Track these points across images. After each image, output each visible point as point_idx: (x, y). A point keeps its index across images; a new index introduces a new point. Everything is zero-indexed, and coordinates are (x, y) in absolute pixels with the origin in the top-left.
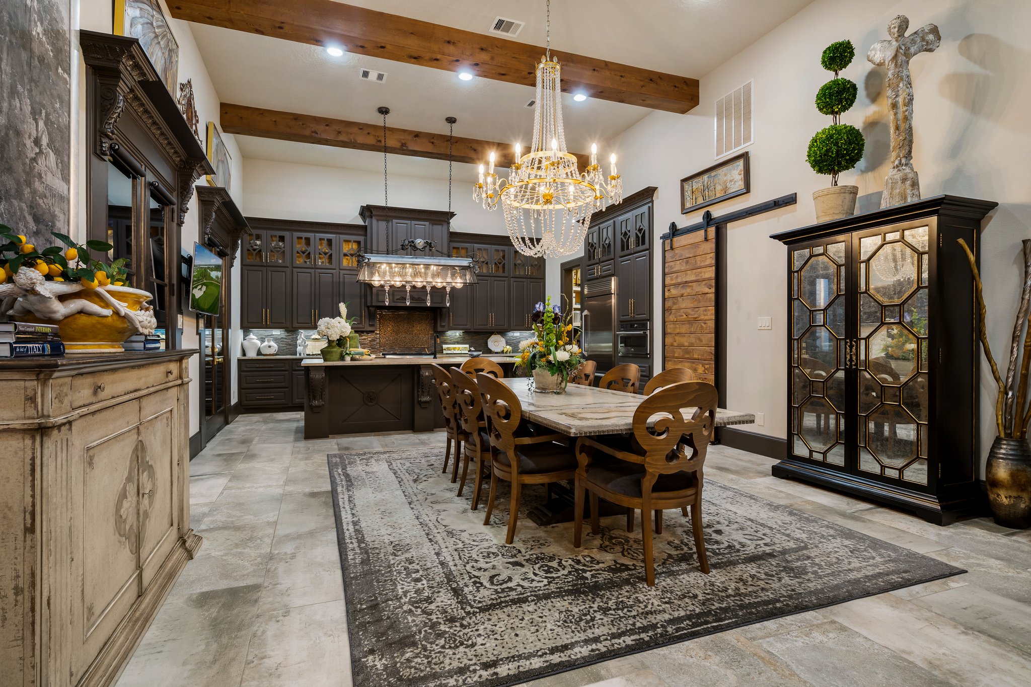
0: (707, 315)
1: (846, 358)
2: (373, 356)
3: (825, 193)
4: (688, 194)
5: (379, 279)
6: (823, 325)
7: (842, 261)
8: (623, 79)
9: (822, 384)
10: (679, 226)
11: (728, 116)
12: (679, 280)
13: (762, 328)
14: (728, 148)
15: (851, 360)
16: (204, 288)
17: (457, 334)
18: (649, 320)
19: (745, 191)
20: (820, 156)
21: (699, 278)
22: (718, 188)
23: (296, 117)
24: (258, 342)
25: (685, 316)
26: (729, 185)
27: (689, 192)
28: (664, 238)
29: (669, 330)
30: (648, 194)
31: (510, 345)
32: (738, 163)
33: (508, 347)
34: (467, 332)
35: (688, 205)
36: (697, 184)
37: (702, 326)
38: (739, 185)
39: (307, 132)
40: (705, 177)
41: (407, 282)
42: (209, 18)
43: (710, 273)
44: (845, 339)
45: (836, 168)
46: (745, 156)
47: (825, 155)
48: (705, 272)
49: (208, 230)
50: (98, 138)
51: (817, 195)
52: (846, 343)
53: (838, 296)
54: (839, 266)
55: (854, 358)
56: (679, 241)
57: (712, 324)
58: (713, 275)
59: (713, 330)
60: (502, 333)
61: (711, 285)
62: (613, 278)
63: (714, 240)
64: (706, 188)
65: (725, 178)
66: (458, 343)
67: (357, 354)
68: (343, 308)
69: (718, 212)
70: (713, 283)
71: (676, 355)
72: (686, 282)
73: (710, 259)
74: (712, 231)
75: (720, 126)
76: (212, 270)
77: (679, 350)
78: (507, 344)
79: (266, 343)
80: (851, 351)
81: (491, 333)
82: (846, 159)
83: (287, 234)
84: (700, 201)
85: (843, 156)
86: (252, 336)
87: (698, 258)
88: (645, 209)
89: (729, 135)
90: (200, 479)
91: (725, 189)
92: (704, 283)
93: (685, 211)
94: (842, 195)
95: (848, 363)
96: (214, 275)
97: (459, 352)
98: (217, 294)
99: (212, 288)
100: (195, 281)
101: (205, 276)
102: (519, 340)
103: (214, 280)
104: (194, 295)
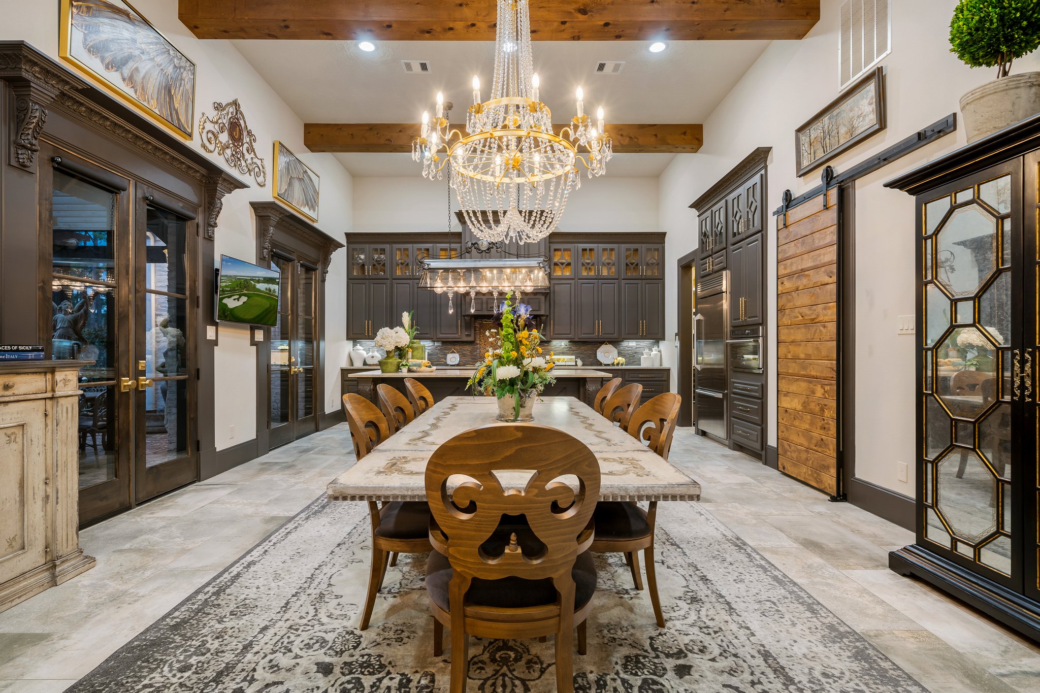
0: (826, 315)
1: (1013, 382)
2: (434, 368)
3: (977, 95)
4: (805, 148)
5: (442, 285)
6: (973, 325)
7: (1005, 209)
8: (695, 6)
9: (971, 426)
10: (796, 193)
11: (856, 23)
12: (794, 269)
13: (904, 332)
14: (857, 69)
15: (1022, 387)
16: (244, 299)
17: (563, 344)
18: (761, 324)
19: (877, 127)
20: (970, 34)
21: (818, 263)
22: (843, 130)
23: (371, 128)
24: (364, 353)
25: (801, 318)
26: (856, 123)
27: (806, 145)
28: (777, 213)
29: (782, 338)
30: (760, 157)
31: (623, 356)
32: (868, 88)
33: (620, 358)
34: (572, 342)
35: (805, 163)
36: (815, 132)
37: (821, 331)
38: (870, 120)
39: (382, 141)
40: (826, 119)
41: (471, 287)
42: (225, 31)
43: (831, 255)
44: (1012, 349)
45: (1004, 49)
46: (878, 76)
47: (977, 29)
48: (824, 255)
49: (267, 245)
50: (13, 150)
51: (964, 102)
52: (1014, 356)
53: (999, 272)
54: (1001, 218)
55: (1028, 383)
56: (795, 214)
57: (832, 328)
58: (835, 258)
59: (834, 337)
60: (615, 343)
61: (832, 272)
62: (724, 272)
63: (836, 207)
64: (827, 134)
65: (851, 115)
66: (563, 354)
67: (415, 365)
68: (406, 318)
69: (841, 166)
70: (834, 268)
71: (790, 371)
72: (803, 270)
73: (831, 236)
74: (833, 193)
75: (845, 42)
76: (259, 282)
77: (794, 364)
78: (620, 354)
79: (370, 354)
80: (1022, 371)
81: (602, 343)
82: (1021, 28)
83: (387, 247)
84: (820, 154)
85: (1016, 22)
86: (358, 347)
87: (817, 235)
88: (757, 179)
89: (857, 51)
90: (207, 489)
91: (852, 129)
92: (823, 269)
93: (803, 173)
94: (1012, 91)
95: (1018, 392)
96: (261, 286)
97: (564, 364)
98: (268, 306)
99: (259, 299)
100: (227, 291)
101: (245, 287)
102: (635, 351)
103: (262, 292)
104: (226, 305)
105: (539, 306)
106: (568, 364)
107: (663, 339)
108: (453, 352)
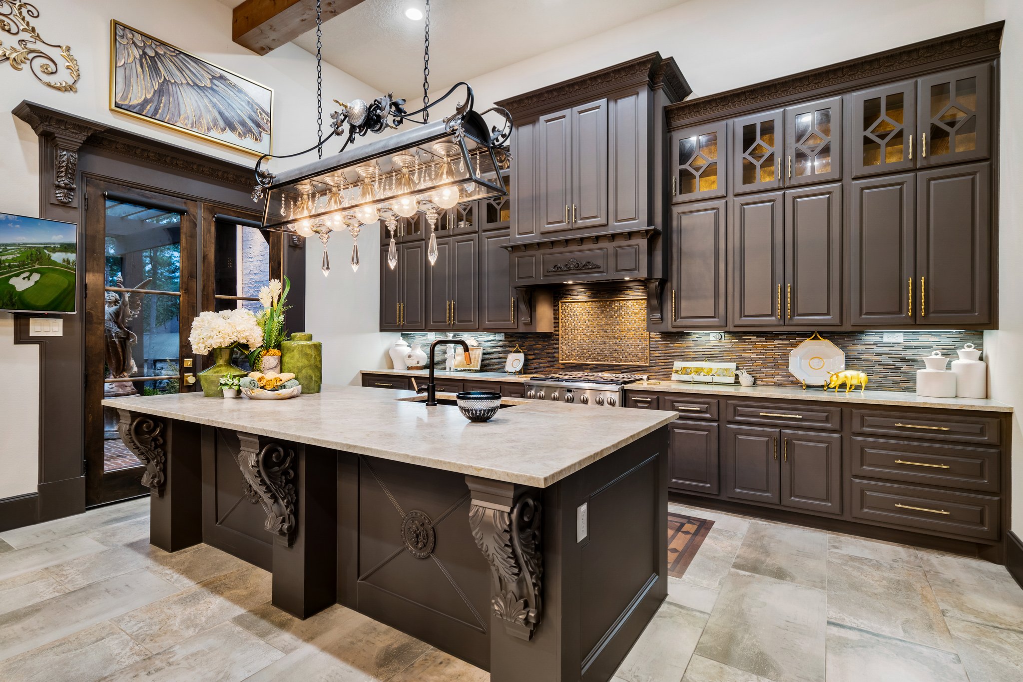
16: (36, 277)
17: (712, 337)
66: (712, 358)
76: (54, 250)
78: (851, 363)
86: (401, 341)
96: (58, 257)
97: (708, 379)
98: (65, 285)
99: (55, 276)
100: (15, 266)
101: (38, 259)
102: (903, 354)
103: (59, 265)
104: (13, 287)
105: (637, 261)
106: (717, 379)
107: (993, 323)
108: (517, 351)
